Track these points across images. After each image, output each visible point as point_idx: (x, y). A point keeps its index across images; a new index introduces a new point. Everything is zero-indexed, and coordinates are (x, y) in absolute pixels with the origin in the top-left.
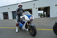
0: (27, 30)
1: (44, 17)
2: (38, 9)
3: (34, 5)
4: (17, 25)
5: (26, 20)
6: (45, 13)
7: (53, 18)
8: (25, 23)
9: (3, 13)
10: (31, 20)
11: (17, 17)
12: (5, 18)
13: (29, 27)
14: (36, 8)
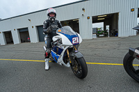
0: (68, 65)
1: (106, 36)
2: (91, 18)
3: (83, 10)
4: (47, 56)
5: (65, 46)
6: (108, 27)
7: (124, 38)
8: (64, 51)
9: (19, 30)
10: (74, 45)
11: (45, 39)
12: (22, 41)
13: (72, 59)
14: (88, 18)
